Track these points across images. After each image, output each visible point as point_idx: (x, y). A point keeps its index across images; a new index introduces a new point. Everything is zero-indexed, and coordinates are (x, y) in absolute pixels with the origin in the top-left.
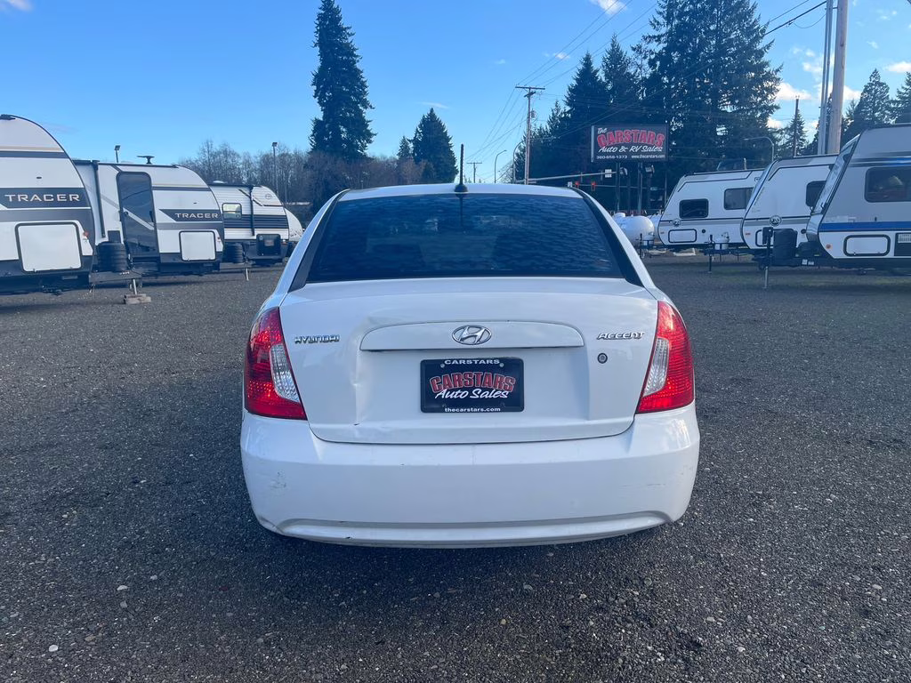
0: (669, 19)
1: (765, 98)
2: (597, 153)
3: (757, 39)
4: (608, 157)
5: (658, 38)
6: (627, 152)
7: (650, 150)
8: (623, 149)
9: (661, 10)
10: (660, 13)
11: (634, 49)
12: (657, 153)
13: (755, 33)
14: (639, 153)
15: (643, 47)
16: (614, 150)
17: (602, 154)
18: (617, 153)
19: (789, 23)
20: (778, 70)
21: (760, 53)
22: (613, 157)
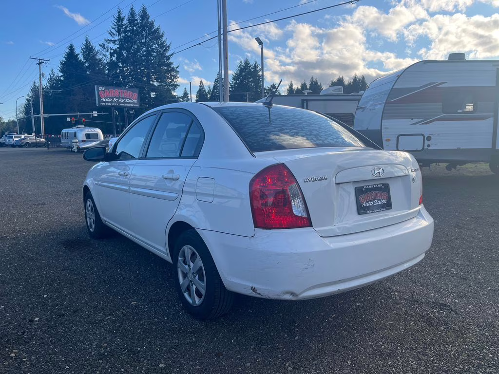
0: (119, 31)
1: (173, 80)
2: (99, 101)
3: (166, 50)
4: (106, 104)
5: (114, 42)
6: (117, 102)
7: (130, 101)
8: (115, 100)
9: (114, 27)
10: (114, 28)
11: (101, 46)
12: (134, 103)
13: (164, 47)
14: (124, 102)
15: (106, 45)
16: (110, 100)
17: (103, 102)
18: (111, 102)
19: (199, 44)
20: (177, 67)
21: (168, 58)
22: (110, 104)
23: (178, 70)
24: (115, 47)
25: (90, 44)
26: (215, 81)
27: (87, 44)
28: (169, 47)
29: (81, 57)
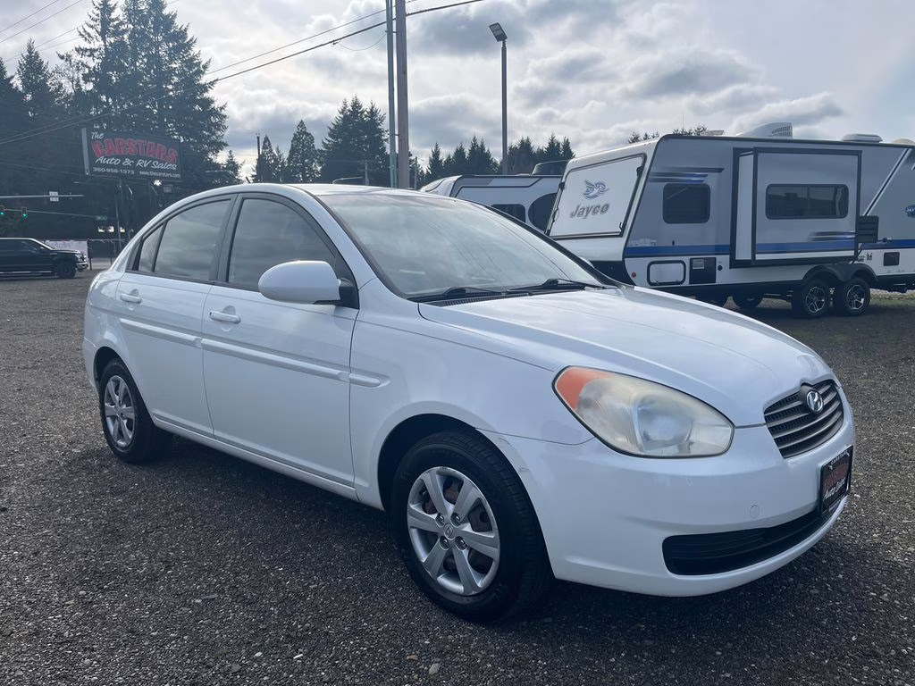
0: (103, 34)
2: (92, 164)
3: (199, 73)
4: (108, 170)
6: (133, 167)
7: (162, 166)
8: (128, 162)
9: (92, 23)
10: (92, 27)
11: (62, 57)
12: (170, 171)
14: (149, 168)
16: (116, 162)
17: (100, 165)
18: (120, 166)
20: (222, 108)
21: (204, 88)
22: (116, 171)
23: (223, 112)
24: (93, 63)
25: (37, 56)
26: (295, 138)
27: (30, 57)
28: (205, 67)
29: (17, 83)
